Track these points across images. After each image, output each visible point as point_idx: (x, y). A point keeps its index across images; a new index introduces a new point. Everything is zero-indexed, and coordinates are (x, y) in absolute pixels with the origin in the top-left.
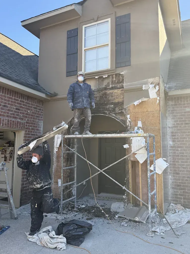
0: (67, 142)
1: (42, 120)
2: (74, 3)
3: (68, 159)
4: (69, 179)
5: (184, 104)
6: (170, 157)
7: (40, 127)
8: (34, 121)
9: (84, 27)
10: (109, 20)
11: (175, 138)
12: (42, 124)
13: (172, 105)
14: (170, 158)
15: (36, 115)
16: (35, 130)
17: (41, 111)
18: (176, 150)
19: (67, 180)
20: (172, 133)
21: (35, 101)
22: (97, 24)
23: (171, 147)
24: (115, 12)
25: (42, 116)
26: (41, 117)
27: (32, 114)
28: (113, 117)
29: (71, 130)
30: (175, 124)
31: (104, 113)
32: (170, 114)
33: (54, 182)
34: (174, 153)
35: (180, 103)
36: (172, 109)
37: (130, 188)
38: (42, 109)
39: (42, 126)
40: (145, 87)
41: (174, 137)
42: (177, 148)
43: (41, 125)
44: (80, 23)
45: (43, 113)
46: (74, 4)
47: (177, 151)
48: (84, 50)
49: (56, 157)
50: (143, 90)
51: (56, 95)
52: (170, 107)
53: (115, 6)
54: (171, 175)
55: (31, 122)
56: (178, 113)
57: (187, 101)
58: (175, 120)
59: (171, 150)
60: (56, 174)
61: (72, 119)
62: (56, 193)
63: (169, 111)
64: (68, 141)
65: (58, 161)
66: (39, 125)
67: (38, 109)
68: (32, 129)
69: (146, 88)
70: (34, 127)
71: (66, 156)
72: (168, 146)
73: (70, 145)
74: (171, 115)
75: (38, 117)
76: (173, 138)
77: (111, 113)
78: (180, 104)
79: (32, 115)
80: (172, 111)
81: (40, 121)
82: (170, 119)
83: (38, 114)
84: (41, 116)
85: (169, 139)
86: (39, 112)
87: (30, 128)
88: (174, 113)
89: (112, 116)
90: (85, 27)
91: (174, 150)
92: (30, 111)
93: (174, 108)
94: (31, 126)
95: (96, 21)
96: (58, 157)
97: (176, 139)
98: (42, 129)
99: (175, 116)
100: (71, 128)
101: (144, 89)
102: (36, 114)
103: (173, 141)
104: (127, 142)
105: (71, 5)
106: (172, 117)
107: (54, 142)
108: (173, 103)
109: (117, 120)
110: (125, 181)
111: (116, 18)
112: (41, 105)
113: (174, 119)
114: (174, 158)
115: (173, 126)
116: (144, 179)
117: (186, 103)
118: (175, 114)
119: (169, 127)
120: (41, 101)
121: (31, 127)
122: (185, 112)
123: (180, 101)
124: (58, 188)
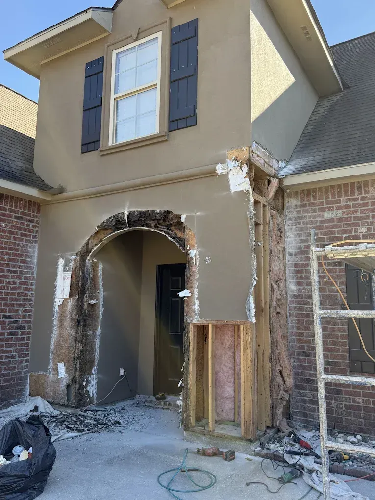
0: (79, 286)
1: (36, 242)
2: (91, 7)
3: (79, 321)
4: (80, 363)
5: (322, 203)
6: (292, 318)
7: (32, 257)
8: (15, 244)
9: (115, 53)
10: (159, 35)
11: (301, 277)
12: (36, 250)
13: (296, 206)
14: (292, 321)
15: (20, 232)
16: (18, 262)
17: (35, 224)
18: (303, 303)
19: (76, 365)
20: (296, 265)
21: (20, 203)
22: (139, 45)
23: (295, 296)
24: (171, 19)
25: (37, 233)
26: (35, 237)
27: (10, 230)
28: (164, 233)
29: (87, 261)
30: (303, 246)
31: (147, 225)
32: (292, 226)
33: (54, 369)
34: (301, 309)
35: (312, 201)
36: (296, 216)
37: (190, 383)
38: (37, 221)
39: (36, 255)
40: (222, 169)
41: (299, 275)
42: (305, 298)
43: (34, 252)
44: (108, 46)
45: (38, 227)
46: (91, 10)
47: (305, 304)
48: (115, 99)
49: (59, 317)
50: (219, 175)
51: (61, 190)
52: (291, 212)
53: (170, 6)
54: (294, 358)
55: (7, 246)
56: (307, 224)
57: (328, 197)
58: (301, 238)
59: (292, 302)
60: (57, 352)
61: (89, 240)
62: (55, 391)
63: (290, 219)
64: (80, 284)
65: (61, 327)
66: (27, 253)
67: (27, 220)
68: (10, 260)
69: (224, 171)
70: (15, 255)
71: (76, 316)
72: (288, 295)
73: (85, 293)
74: (294, 227)
75: (26, 235)
76: (297, 278)
77: (159, 224)
78: (312, 204)
79: (12, 233)
80: (296, 219)
81: (30, 244)
82: (293, 236)
83: (25, 230)
84: (35, 234)
85: (290, 280)
86: (28, 226)
87: (6, 257)
88: (299, 223)
89: (161, 231)
90: (117, 55)
91: (298, 303)
92: (5, 225)
93: (299, 212)
94: (7, 254)
95: (136, 40)
96: (62, 317)
97: (303, 279)
98: (35, 260)
99: (302, 229)
100: (89, 258)
101: (219, 172)
102: (20, 229)
103: (299, 284)
104: (187, 284)
105: (86, 11)
106: (296, 233)
107: (55, 287)
108: (299, 203)
109: (169, 238)
110: (182, 369)
111: (172, 30)
112: (34, 212)
113: (299, 237)
114: (298, 320)
115: (299, 251)
116: (227, 364)
117: (324, 201)
118: (302, 226)
119: (291, 254)
120: (33, 204)
121: (8, 257)
122: (322, 222)
123: (312, 198)
124: (59, 381)
